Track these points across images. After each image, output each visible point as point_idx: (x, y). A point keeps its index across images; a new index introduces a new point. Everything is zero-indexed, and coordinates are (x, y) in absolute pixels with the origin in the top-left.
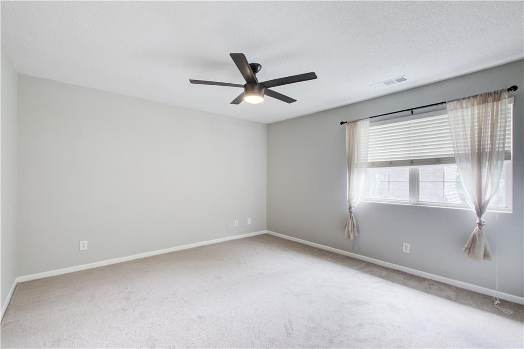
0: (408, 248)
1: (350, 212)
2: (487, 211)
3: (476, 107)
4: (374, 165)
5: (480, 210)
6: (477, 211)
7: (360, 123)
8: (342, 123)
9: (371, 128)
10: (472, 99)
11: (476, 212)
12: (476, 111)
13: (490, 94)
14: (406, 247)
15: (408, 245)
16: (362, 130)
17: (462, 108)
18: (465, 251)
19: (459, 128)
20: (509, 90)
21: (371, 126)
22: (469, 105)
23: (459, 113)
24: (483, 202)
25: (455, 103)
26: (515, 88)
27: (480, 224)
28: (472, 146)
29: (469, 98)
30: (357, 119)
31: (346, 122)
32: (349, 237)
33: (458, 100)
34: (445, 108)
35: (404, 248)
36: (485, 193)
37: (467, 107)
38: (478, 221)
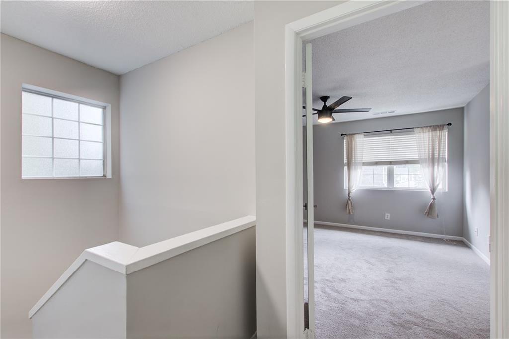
0: (389, 217)
1: (349, 196)
2: (437, 191)
3: (431, 132)
4: (364, 164)
5: (433, 191)
6: (432, 191)
7: (356, 136)
8: (342, 135)
9: (365, 139)
10: (429, 127)
11: (430, 191)
12: (431, 134)
13: (438, 126)
14: (388, 216)
15: (389, 215)
16: (358, 140)
17: (423, 132)
18: (426, 214)
19: (421, 143)
20: (448, 124)
21: (365, 138)
22: (427, 130)
23: (422, 134)
24: (435, 185)
25: (419, 129)
26: (450, 124)
27: (434, 198)
28: (429, 154)
29: (427, 127)
30: (354, 132)
31: (346, 134)
32: (350, 213)
33: (421, 127)
34: (414, 131)
35: (386, 216)
36: (437, 179)
37: (426, 132)
38: (432, 197)
